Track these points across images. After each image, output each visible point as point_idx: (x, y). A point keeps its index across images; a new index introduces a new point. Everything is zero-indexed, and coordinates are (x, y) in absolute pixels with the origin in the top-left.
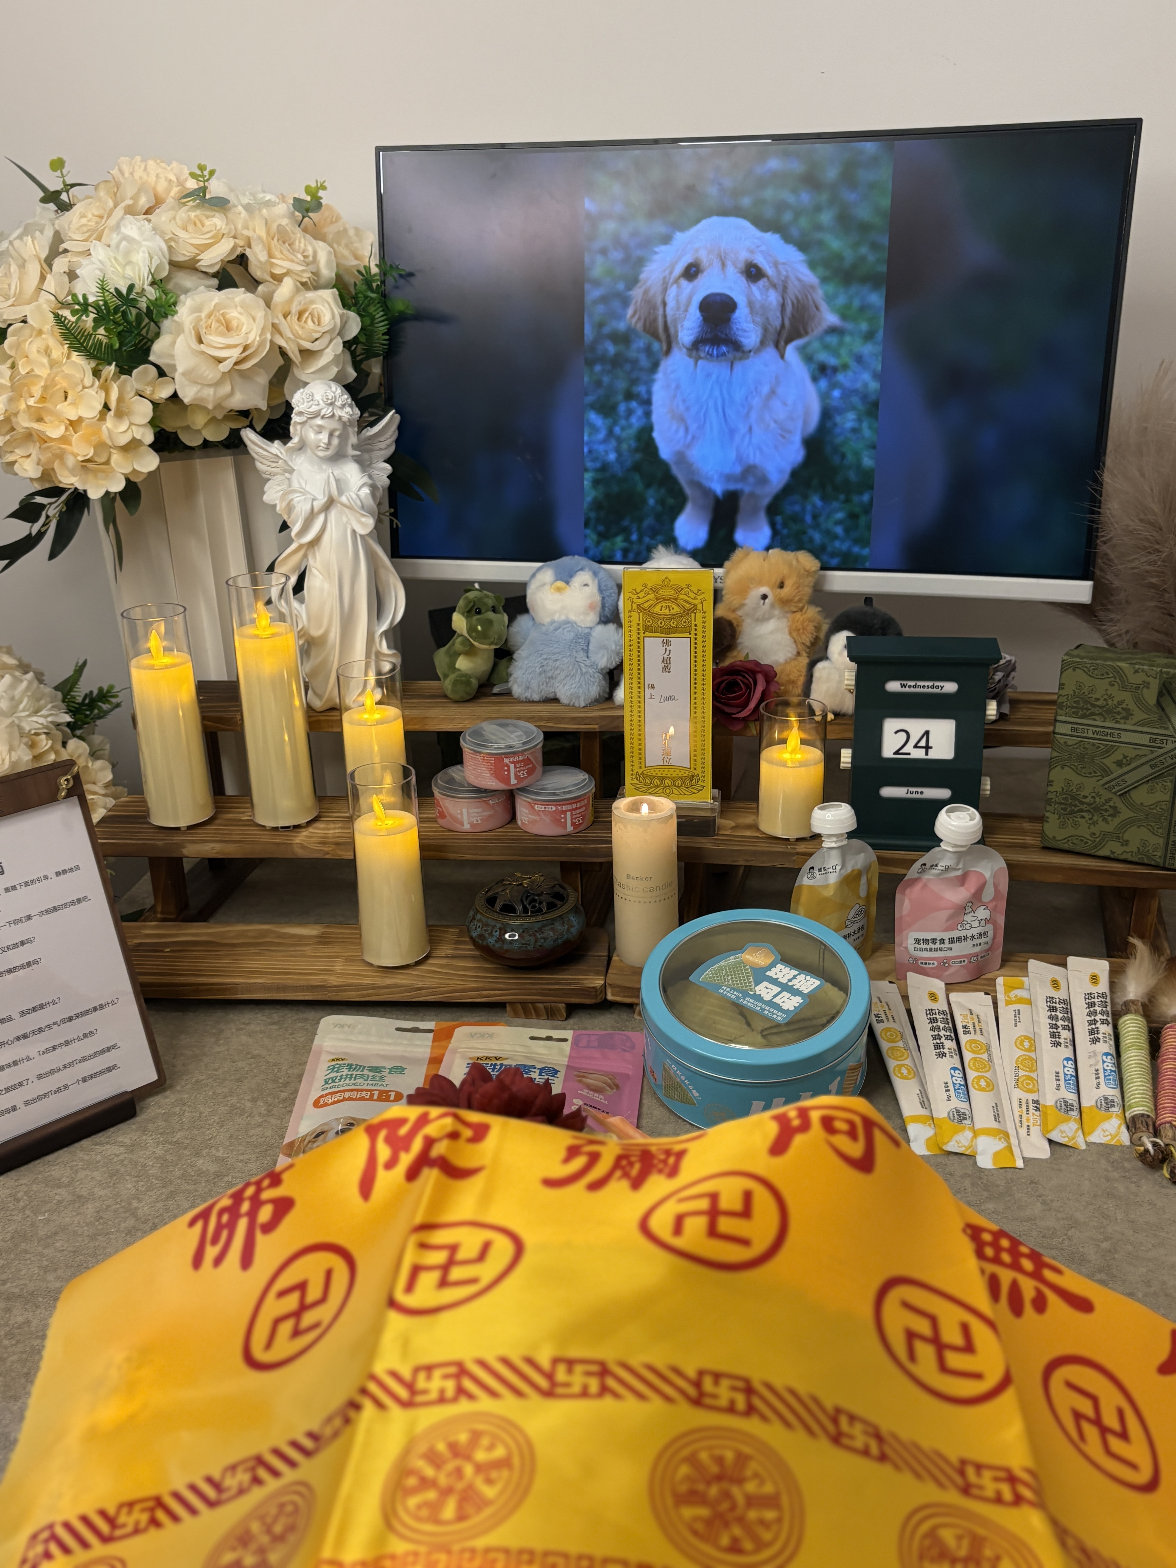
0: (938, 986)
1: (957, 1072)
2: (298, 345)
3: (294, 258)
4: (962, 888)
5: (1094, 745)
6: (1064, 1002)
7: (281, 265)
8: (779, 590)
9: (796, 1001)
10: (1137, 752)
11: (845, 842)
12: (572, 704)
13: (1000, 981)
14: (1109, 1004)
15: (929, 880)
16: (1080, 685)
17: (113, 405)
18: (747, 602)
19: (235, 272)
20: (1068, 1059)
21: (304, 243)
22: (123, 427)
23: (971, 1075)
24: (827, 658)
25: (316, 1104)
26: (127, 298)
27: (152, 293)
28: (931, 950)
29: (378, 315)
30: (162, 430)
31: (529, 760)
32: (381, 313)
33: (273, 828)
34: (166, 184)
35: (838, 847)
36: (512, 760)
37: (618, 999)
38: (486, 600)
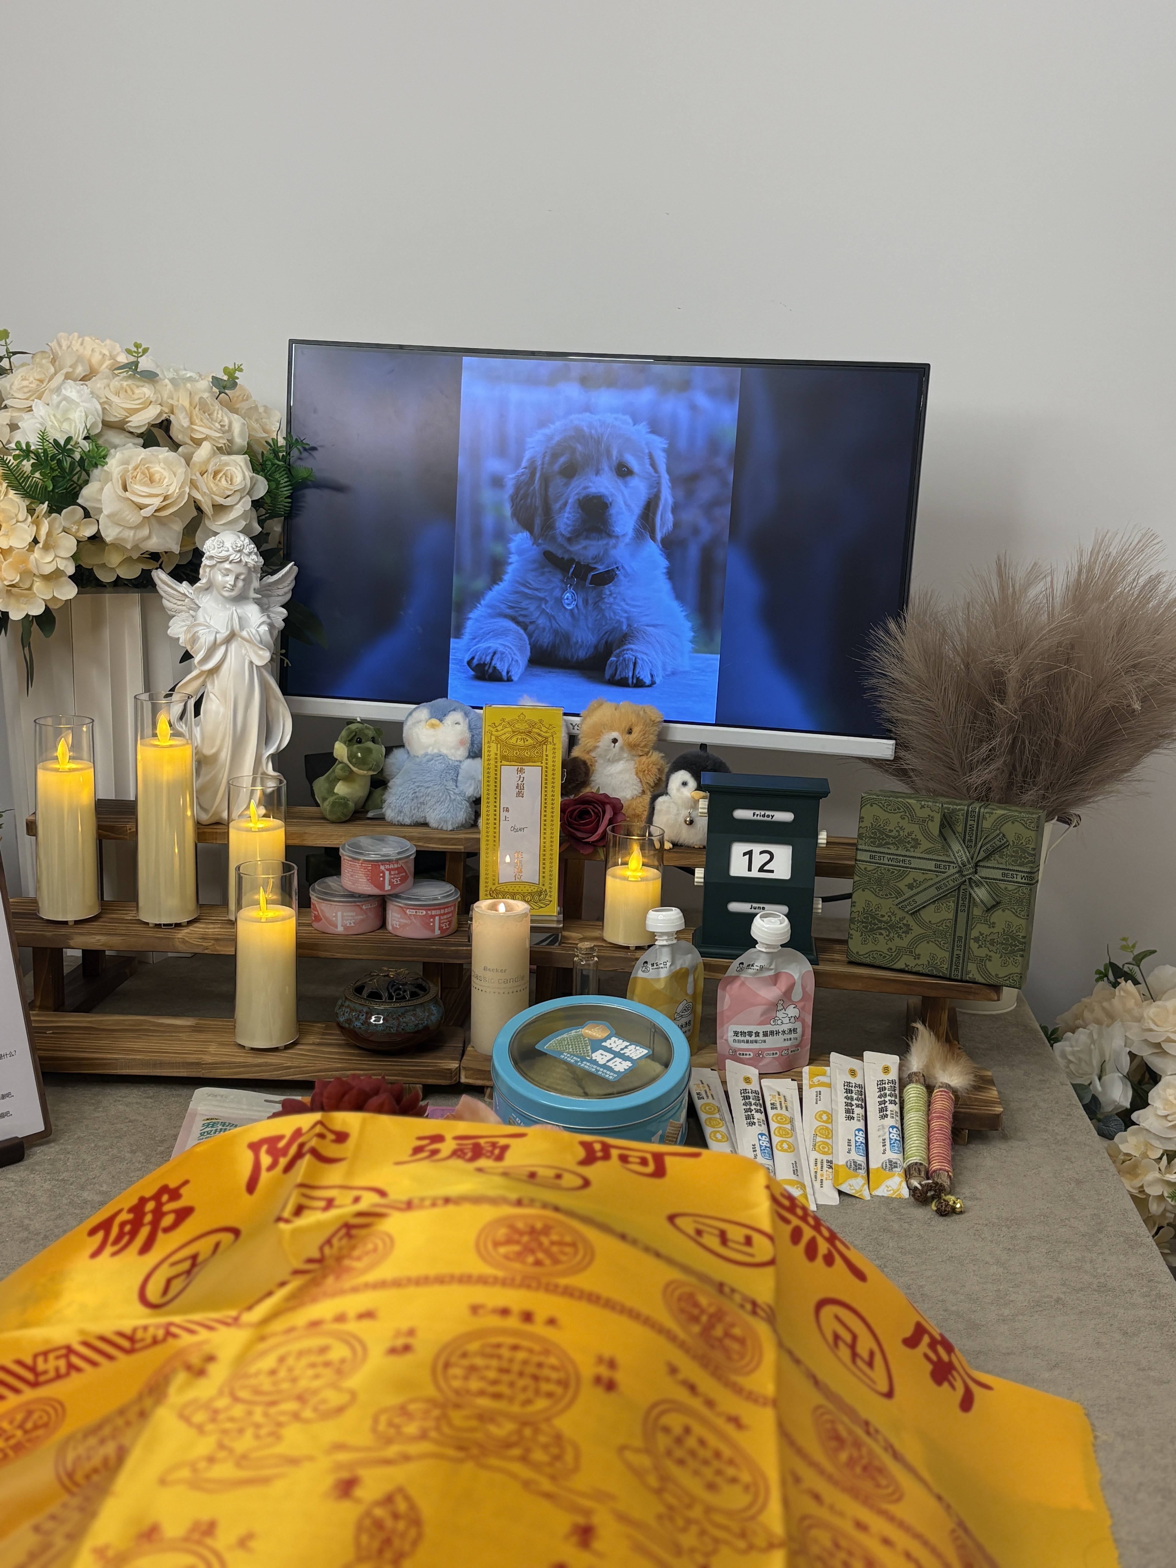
0: (752, 1072)
1: (764, 1137)
2: (212, 498)
3: (212, 426)
4: (775, 988)
5: (889, 870)
6: (860, 1086)
7: (201, 430)
8: (627, 736)
9: (627, 1065)
10: (925, 876)
11: (675, 941)
12: (440, 827)
13: (806, 1071)
14: (897, 1088)
15: (745, 977)
16: (876, 818)
17: (42, 539)
18: (600, 744)
19: (157, 433)
20: (859, 1130)
21: (221, 414)
22: (49, 559)
23: (776, 1140)
24: (667, 794)
26: (64, 448)
27: (86, 445)
28: (747, 1042)
29: (284, 480)
30: (80, 565)
31: (400, 870)
32: (286, 480)
33: (156, 925)
34: (101, 357)
35: (668, 945)
36: (387, 866)
37: (470, 1081)
38: (367, 731)
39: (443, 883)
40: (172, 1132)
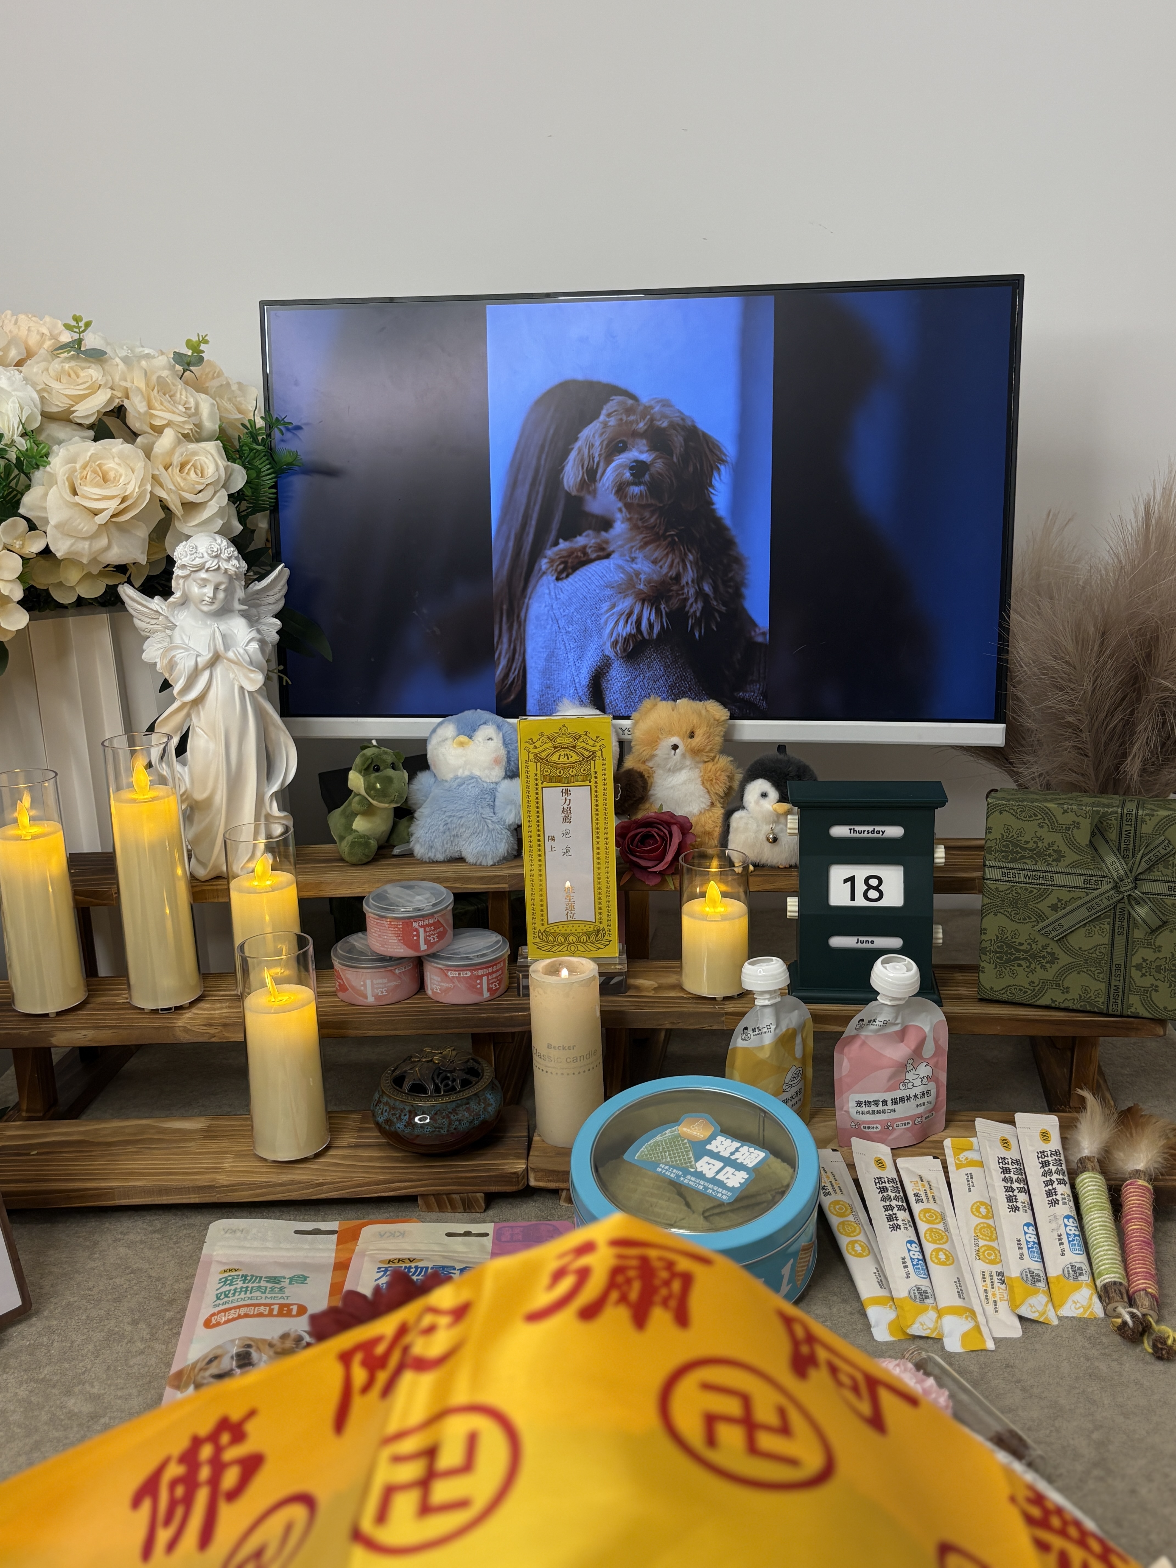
0: (884, 1151)
1: (914, 1245)
2: (180, 495)
3: (175, 409)
4: (902, 1044)
5: (1027, 890)
6: (1017, 1162)
7: (161, 416)
8: (690, 740)
9: (741, 1177)
10: (1072, 895)
11: (778, 999)
12: (478, 863)
13: (947, 1143)
14: (1063, 1162)
15: (867, 1036)
16: (1007, 828)
18: (657, 752)
19: (111, 422)
20: (1027, 1225)
21: (186, 396)
24: (743, 808)
25: (207, 1324)
27: (22, 444)
28: (873, 1112)
29: (265, 468)
30: (32, 586)
31: (437, 925)
32: (268, 466)
33: (152, 1010)
34: (38, 337)
35: (772, 1005)
36: (421, 923)
37: (541, 1184)
38: (385, 757)
39: (488, 933)
40: (183, 1286)
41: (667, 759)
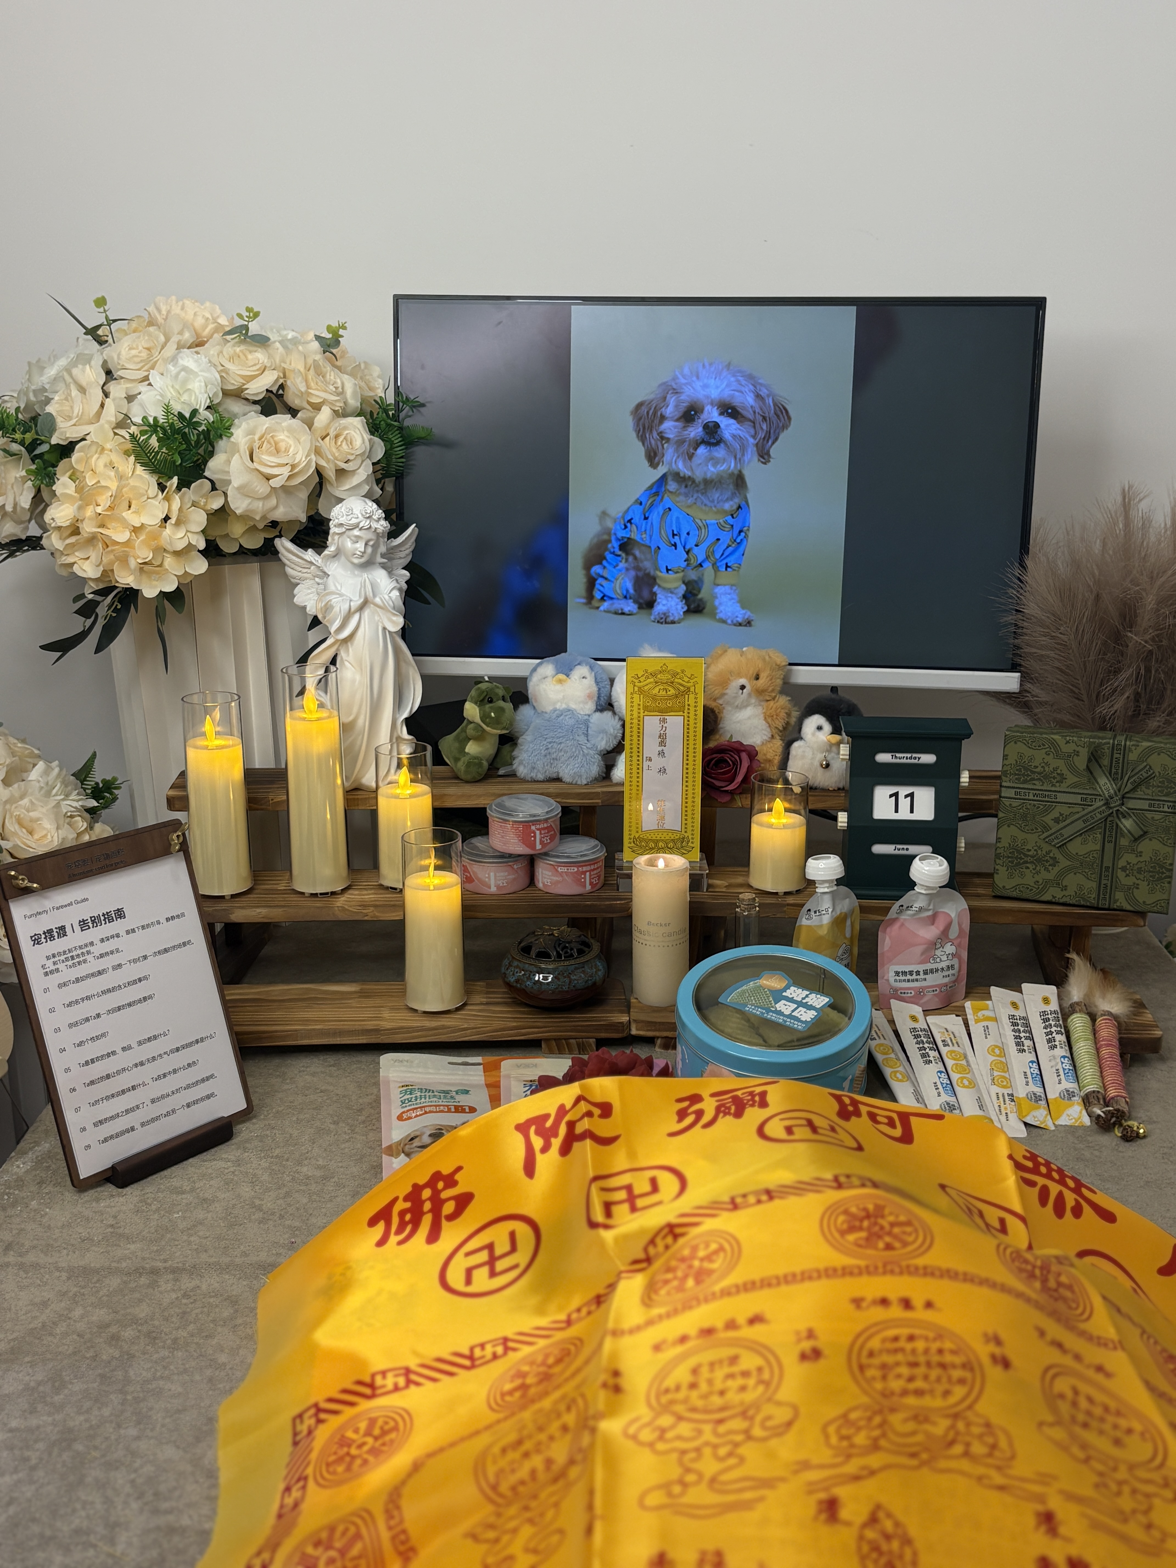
0: (917, 1011)
1: (943, 1074)
2: (334, 464)
3: (328, 389)
4: (933, 927)
5: (1034, 805)
6: (1024, 1018)
7: (318, 395)
8: (755, 682)
9: (812, 1014)
10: (1071, 810)
11: (835, 888)
12: (574, 782)
13: (967, 1006)
14: (1061, 1019)
15: (905, 919)
16: (1021, 755)
17: (173, 515)
18: (727, 691)
20: (1032, 1062)
21: (333, 376)
22: (180, 534)
23: (955, 1077)
24: (802, 738)
25: (400, 1118)
26: (189, 421)
27: (210, 417)
28: (908, 981)
29: (397, 440)
30: (208, 538)
31: (550, 829)
32: (399, 439)
33: (312, 894)
34: (205, 322)
35: (829, 893)
36: (538, 827)
37: (642, 1033)
38: (497, 690)
39: (587, 839)
41: (735, 697)
